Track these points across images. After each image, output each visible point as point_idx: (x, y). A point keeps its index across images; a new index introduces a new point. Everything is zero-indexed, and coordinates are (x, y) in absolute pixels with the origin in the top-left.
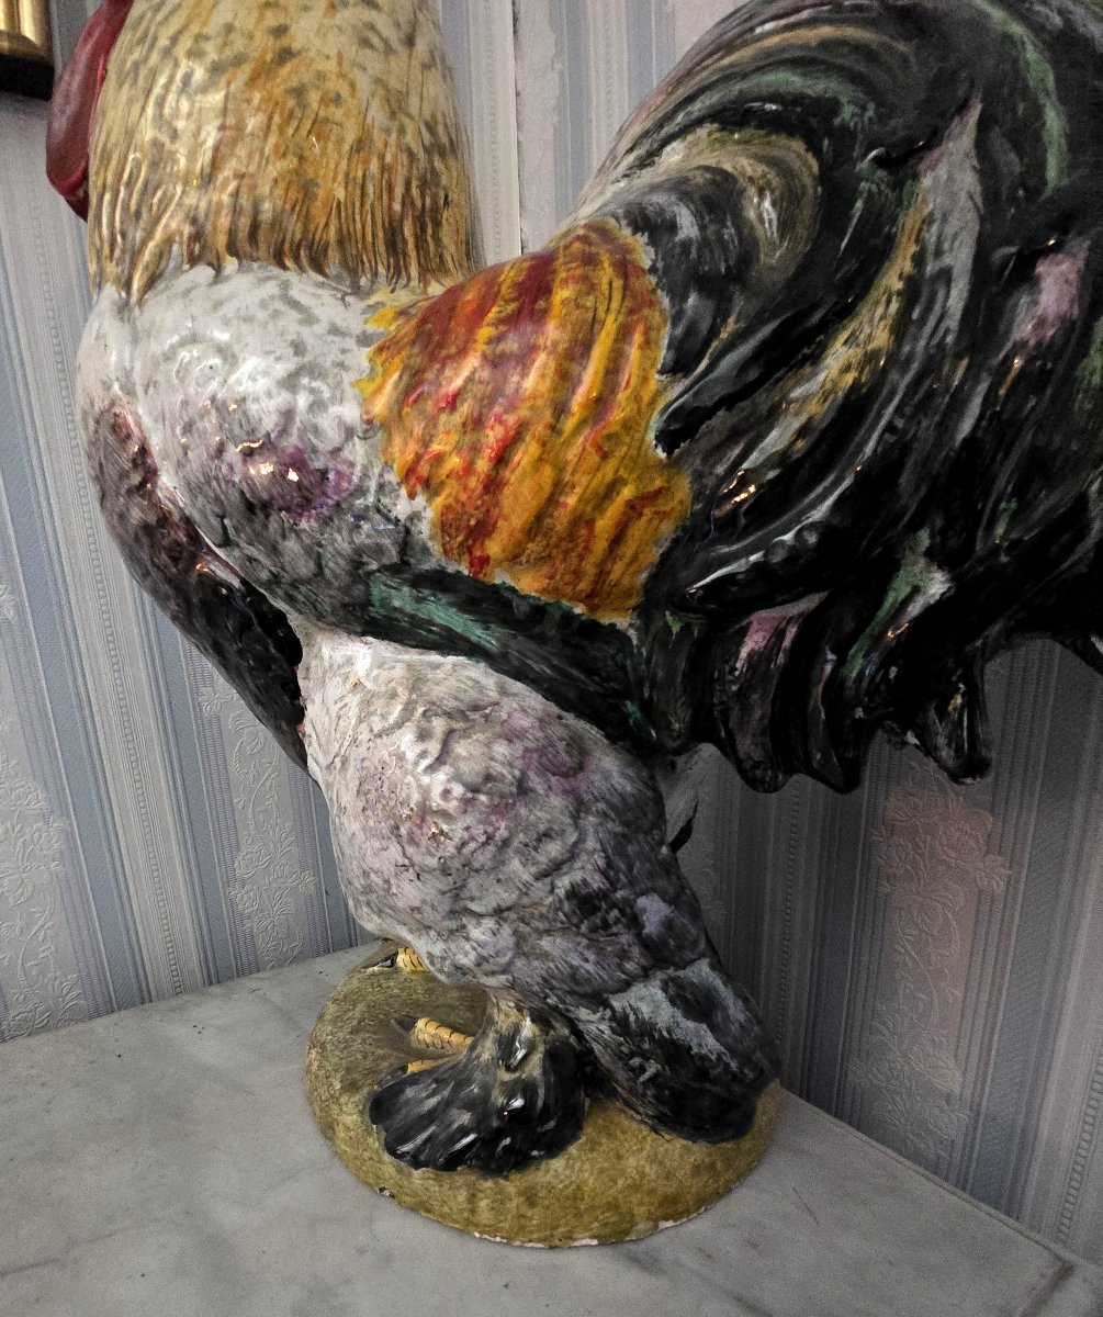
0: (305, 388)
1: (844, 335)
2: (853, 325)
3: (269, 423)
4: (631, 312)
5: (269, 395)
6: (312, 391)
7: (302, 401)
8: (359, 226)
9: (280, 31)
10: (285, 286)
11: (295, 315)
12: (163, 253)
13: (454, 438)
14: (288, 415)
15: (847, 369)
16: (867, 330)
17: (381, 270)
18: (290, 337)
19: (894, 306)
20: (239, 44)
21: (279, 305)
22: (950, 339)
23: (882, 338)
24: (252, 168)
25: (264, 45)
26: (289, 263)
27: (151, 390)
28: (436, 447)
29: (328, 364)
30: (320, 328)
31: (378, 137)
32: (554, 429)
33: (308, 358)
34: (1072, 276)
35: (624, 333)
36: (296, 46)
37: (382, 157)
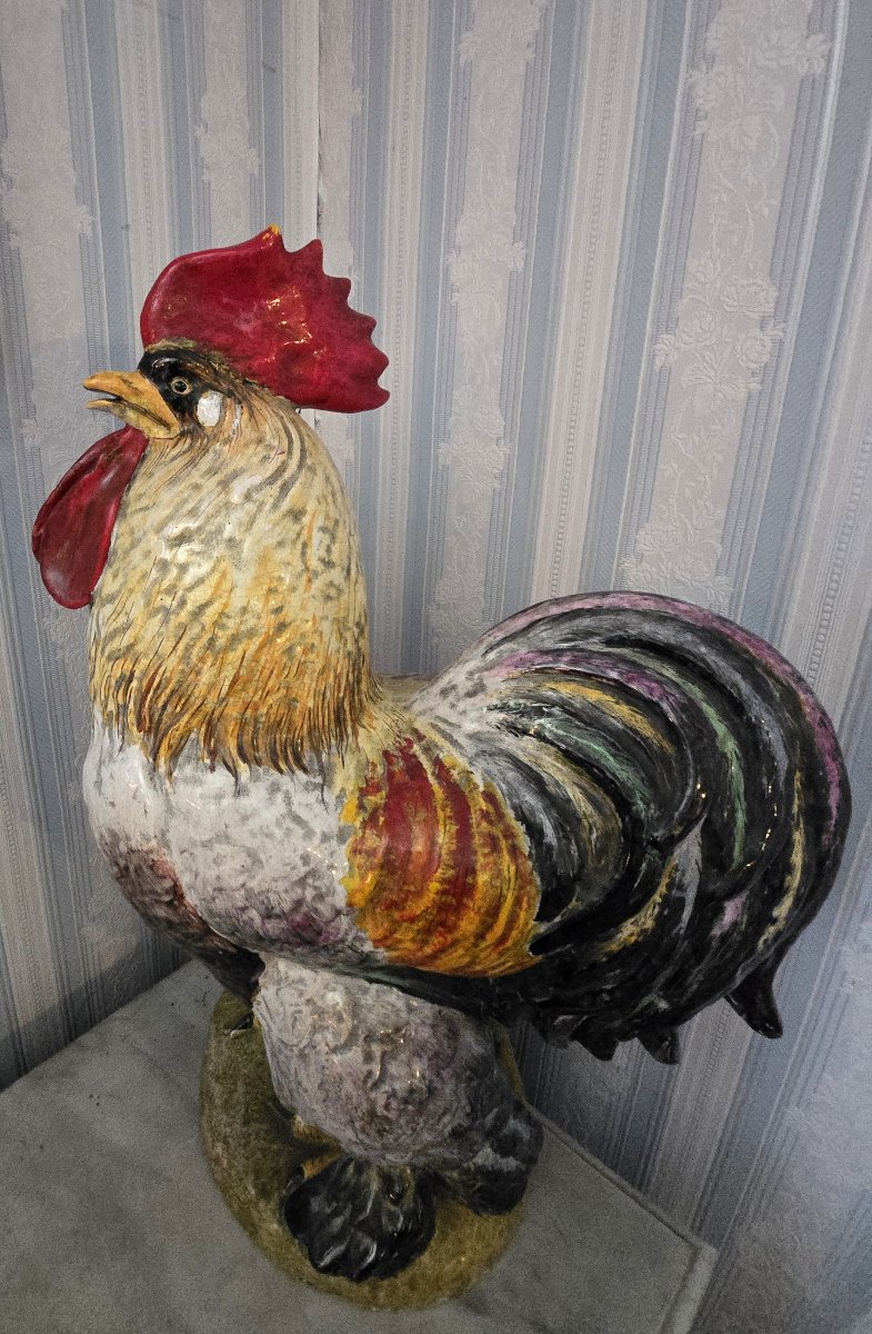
0: (309, 886)
1: (633, 920)
2: (637, 916)
3: (287, 906)
4: (521, 888)
5: (286, 891)
6: (315, 888)
7: (309, 894)
8: (321, 719)
9: (278, 610)
10: (288, 800)
11: (299, 831)
12: (184, 737)
13: (411, 935)
14: (299, 903)
15: (632, 935)
16: (643, 920)
17: (333, 742)
18: (300, 852)
19: (657, 910)
20: (252, 622)
21: (289, 823)
22: (682, 932)
23: (650, 924)
24: (256, 698)
25: (268, 622)
26: (283, 766)
27: (186, 854)
28: (398, 936)
29: (324, 869)
30: (316, 840)
31: (333, 661)
32: (475, 945)
33: (312, 866)
34: (739, 905)
35: (518, 902)
36: (288, 620)
37: (335, 671)
